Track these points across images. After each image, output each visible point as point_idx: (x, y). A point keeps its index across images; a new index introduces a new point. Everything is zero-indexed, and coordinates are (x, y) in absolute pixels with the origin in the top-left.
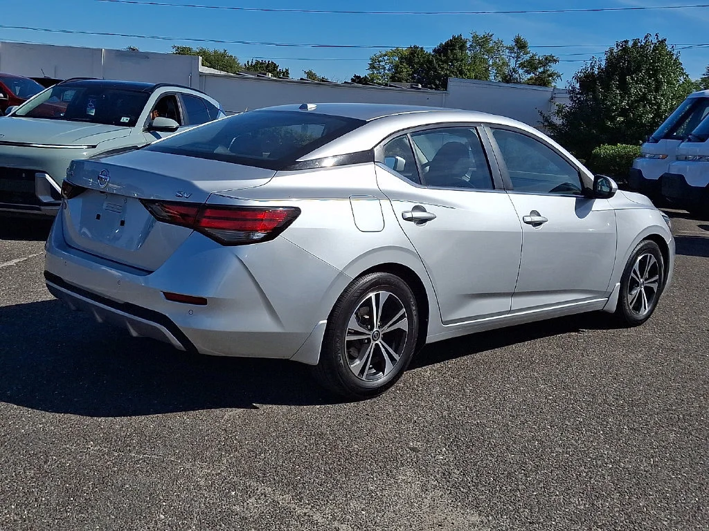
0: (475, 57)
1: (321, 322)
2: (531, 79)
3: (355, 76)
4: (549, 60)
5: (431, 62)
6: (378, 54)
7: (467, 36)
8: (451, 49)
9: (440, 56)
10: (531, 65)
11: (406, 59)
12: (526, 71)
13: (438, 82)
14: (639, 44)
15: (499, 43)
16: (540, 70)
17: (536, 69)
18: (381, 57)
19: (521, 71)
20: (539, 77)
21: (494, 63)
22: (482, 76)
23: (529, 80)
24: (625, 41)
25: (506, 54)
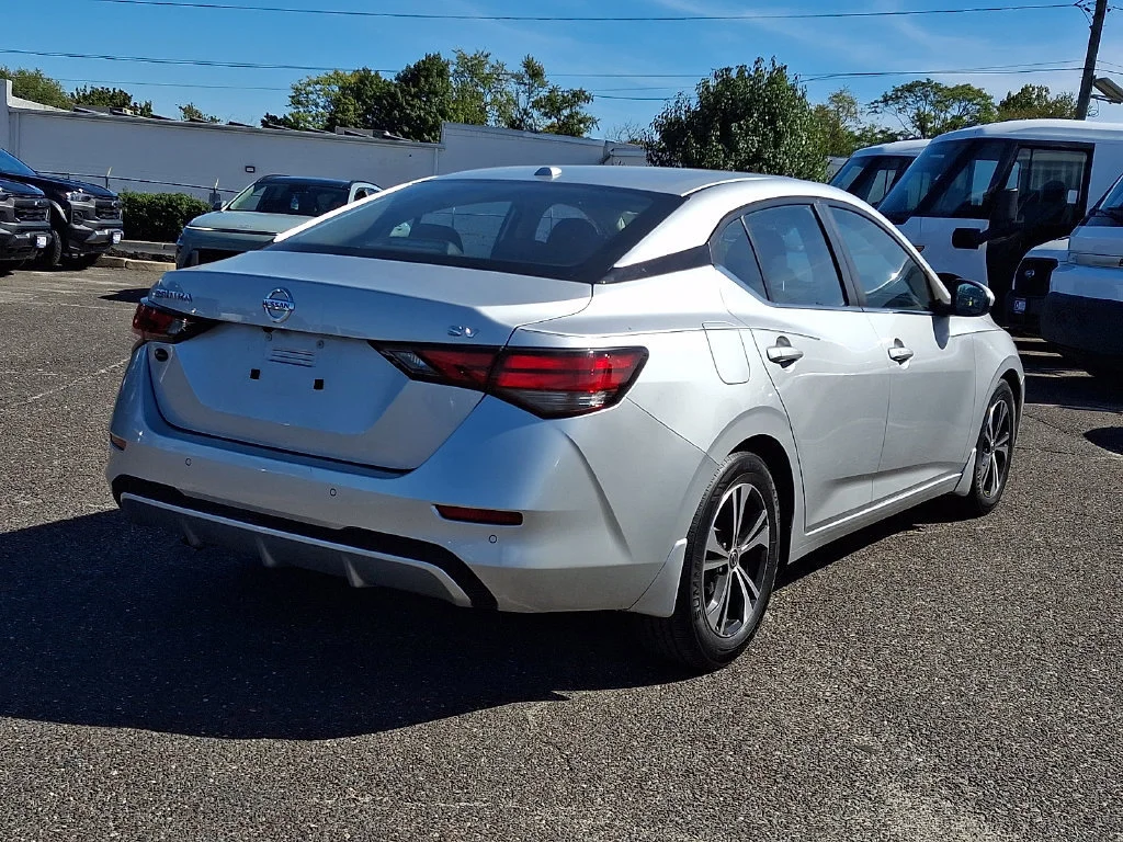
0: (462, 91)
1: (679, 543)
2: (552, 126)
3: (267, 116)
4: (579, 96)
5: (393, 96)
6: (305, 80)
7: (448, 55)
8: (424, 75)
9: (408, 86)
10: (551, 105)
11: (351, 89)
12: (545, 114)
13: (406, 129)
14: (746, 74)
15: (498, 69)
16: (566, 112)
17: (559, 110)
18: (309, 85)
19: (536, 113)
20: (564, 124)
21: (495, 100)
22: (477, 119)
23: (549, 127)
24: (726, 70)
25: (511, 87)
